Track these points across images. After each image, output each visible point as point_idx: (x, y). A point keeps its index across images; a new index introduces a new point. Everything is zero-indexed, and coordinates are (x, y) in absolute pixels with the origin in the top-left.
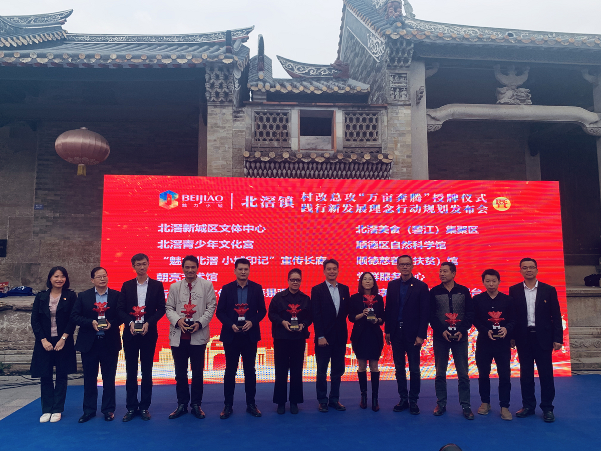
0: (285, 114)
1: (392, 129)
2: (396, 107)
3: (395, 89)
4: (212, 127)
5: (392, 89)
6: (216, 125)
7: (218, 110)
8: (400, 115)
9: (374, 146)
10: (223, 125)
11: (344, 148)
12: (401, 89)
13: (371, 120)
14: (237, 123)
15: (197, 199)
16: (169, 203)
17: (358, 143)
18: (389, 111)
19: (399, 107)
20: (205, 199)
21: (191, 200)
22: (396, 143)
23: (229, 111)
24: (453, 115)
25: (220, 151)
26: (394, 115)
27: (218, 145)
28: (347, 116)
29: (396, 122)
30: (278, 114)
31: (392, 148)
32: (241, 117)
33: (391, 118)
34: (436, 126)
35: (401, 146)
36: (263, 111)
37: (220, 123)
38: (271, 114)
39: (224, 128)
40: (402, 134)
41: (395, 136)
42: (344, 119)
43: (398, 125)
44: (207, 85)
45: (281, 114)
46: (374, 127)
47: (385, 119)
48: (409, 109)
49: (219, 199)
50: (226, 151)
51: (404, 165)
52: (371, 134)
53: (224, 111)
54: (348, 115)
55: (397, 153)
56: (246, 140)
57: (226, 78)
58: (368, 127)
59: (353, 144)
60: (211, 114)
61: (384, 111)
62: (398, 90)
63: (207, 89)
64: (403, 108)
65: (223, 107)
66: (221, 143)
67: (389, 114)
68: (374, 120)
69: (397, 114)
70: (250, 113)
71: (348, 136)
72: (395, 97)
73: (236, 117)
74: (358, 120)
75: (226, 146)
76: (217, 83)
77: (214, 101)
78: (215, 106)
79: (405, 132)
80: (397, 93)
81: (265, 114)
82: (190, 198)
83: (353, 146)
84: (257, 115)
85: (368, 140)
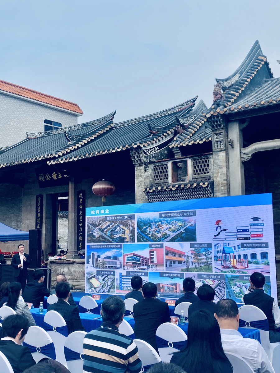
1: (216, 165)
3: (217, 142)
6: (138, 175)
7: (139, 168)
8: (219, 157)
9: (207, 176)
11: (192, 179)
12: (221, 142)
14: (146, 173)
17: (199, 176)
19: (219, 152)
22: (218, 173)
23: (143, 167)
25: (140, 188)
27: (139, 185)
28: (194, 161)
31: (216, 176)
33: (215, 160)
34: (247, 158)
36: (156, 165)
38: (161, 166)
39: (141, 176)
41: (217, 169)
42: (192, 163)
43: (219, 163)
46: (208, 165)
47: (212, 160)
48: (224, 152)
51: (222, 185)
52: (206, 169)
53: (141, 168)
55: (218, 179)
56: (150, 181)
60: (136, 170)
61: (211, 156)
63: (132, 159)
67: (214, 157)
70: (151, 167)
71: (195, 172)
73: (146, 170)
78: (138, 166)
79: (222, 166)
80: (219, 144)
83: (197, 178)
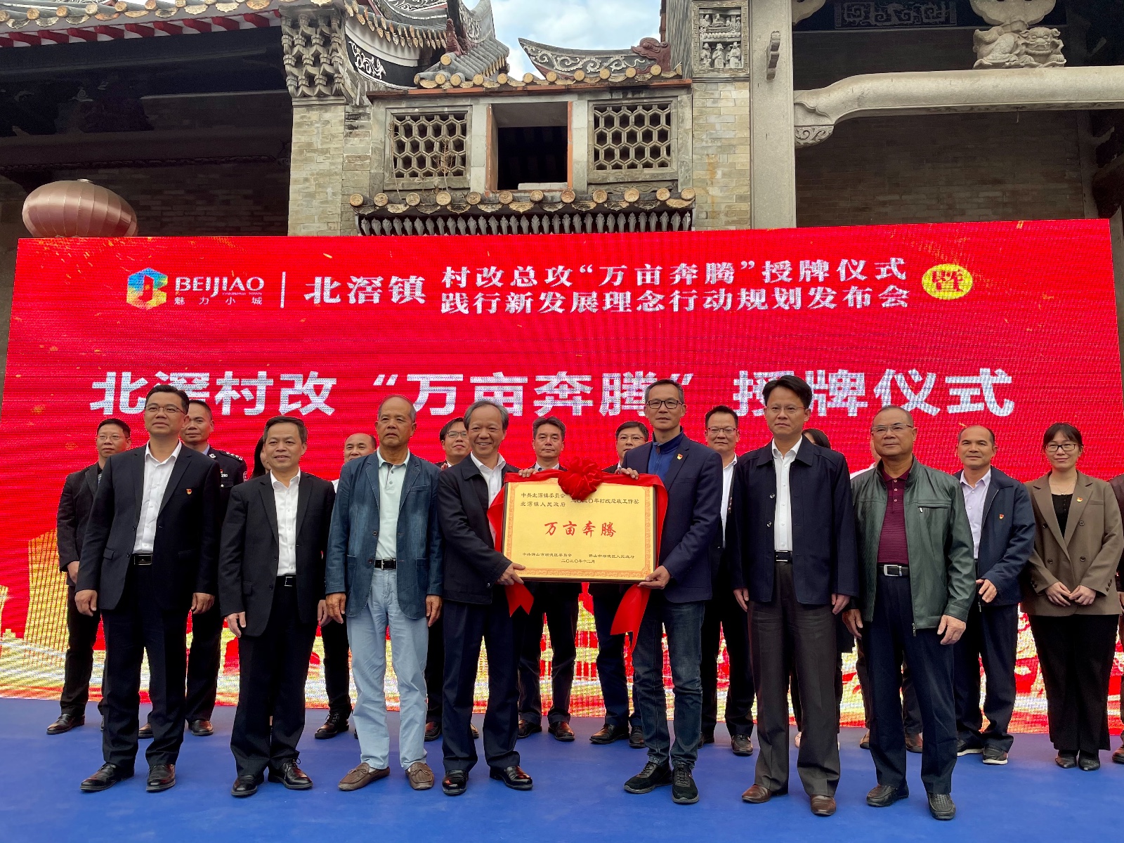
0: (460, 116)
1: (704, 137)
2: (714, 86)
3: (712, 46)
4: (301, 152)
5: (706, 45)
6: (309, 146)
7: (314, 115)
8: (721, 104)
9: (660, 178)
10: (325, 146)
11: (589, 184)
12: (727, 45)
13: (655, 120)
14: (354, 141)
15: (208, 288)
16: (147, 296)
17: (624, 174)
18: (696, 95)
19: (721, 86)
20: (225, 288)
21: (195, 289)
22: (712, 168)
23: (336, 115)
24: (860, 99)
25: (315, 203)
26: (709, 103)
27: (313, 189)
28: (599, 114)
29: (712, 119)
30: (444, 117)
31: (703, 181)
32: (362, 127)
33: (701, 113)
34: (817, 129)
35: (724, 175)
36: (410, 111)
37: (318, 145)
38: (430, 118)
39: (324, 152)
40: (728, 148)
41: (710, 151)
42: (592, 119)
43: (718, 127)
44: (288, 60)
45: (451, 117)
46: (663, 136)
47: (687, 113)
48: (744, 88)
49: (255, 284)
50: (326, 202)
51: (730, 219)
52: (655, 152)
53: (327, 116)
54: (602, 110)
55: (714, 191)
56: (373, 177)
57: (327, 42)
58: (647, 136)
59: (611, 175)
60: (300, 125)
61: (684, 97)
62: (719, 46)
63: (288, 68)
64: (729, 87)
65: (324, 107)
66: (319, 185)
67: (697, 103)
68: (663, 120)
69: (716, 101)
70: (382, 118)
71: (601, 157)
72: (712, 64)
73: (352, 127)
74: (624, 121)
75: (329, 190)
76: (308, 55)
77: (304, 96)
78: (309, 107)
79: (734, 142)
80: (718, 53)
81: (415, 118)
82: (191, 283)
83: (611, 179)
84: (398, 123)
85: (648, 165)
